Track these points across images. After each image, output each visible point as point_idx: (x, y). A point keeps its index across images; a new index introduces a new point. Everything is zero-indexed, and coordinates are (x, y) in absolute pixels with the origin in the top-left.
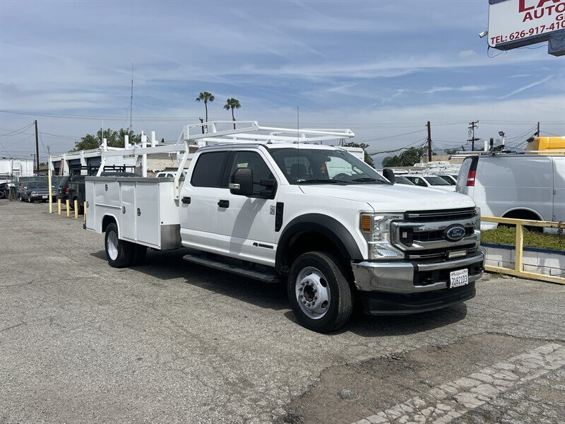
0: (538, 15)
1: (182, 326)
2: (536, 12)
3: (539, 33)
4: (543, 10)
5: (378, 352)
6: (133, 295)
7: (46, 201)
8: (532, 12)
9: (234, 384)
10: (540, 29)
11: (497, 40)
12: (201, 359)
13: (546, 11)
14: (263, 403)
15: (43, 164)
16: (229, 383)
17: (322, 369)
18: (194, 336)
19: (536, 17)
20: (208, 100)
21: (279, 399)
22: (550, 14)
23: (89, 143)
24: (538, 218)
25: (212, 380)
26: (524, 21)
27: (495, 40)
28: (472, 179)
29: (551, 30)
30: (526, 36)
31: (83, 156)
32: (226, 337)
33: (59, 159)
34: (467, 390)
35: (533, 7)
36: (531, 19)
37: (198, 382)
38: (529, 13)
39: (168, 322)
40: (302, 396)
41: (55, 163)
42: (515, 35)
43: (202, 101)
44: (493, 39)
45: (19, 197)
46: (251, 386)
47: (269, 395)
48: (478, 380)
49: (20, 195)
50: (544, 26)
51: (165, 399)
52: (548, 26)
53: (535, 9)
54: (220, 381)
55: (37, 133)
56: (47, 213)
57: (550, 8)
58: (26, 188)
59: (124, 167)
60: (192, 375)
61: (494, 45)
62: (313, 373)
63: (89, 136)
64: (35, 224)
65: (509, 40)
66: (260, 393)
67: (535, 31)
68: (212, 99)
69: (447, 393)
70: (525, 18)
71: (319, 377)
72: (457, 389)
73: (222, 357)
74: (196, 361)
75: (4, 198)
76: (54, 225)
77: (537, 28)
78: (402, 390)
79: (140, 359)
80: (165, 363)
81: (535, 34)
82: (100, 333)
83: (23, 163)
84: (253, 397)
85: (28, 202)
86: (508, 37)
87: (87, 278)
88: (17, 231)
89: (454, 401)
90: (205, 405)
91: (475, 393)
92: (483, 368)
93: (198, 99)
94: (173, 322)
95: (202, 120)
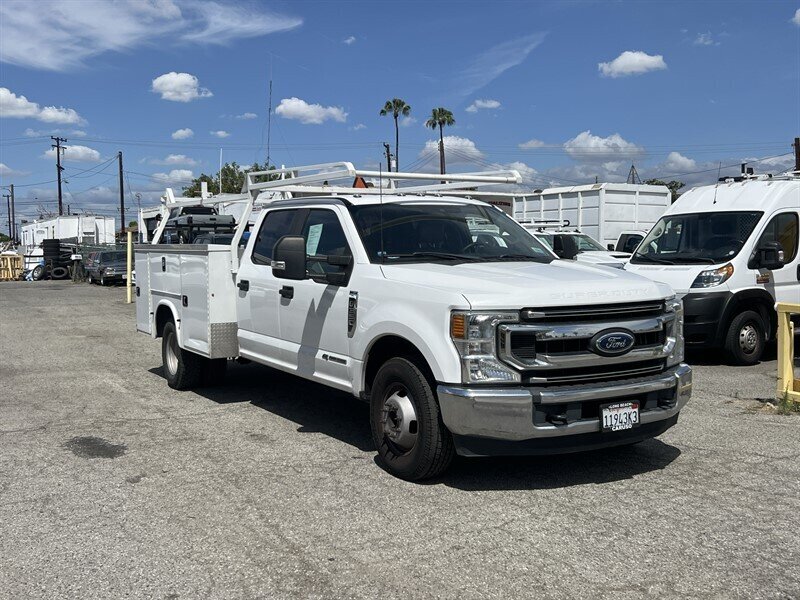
1: (277, 526)
6: (208, 456)
7: (123, 283)
20: (400, 113)
33: (154, 215)
39: (253, 516)
41: (147, 221)
43: (390, 115)
45: (87, 277)
49: (88, 274)
55: (121, 172)
56: (123, 303)
58: (98, 261)
64: (96, 323)
68: (407, 110)
75: (67, 277)
83: (100, 223)
85: (100, 284)
88: (64, 333)
93: (382, 111)
94: (262, 517)
95: (387, 147)
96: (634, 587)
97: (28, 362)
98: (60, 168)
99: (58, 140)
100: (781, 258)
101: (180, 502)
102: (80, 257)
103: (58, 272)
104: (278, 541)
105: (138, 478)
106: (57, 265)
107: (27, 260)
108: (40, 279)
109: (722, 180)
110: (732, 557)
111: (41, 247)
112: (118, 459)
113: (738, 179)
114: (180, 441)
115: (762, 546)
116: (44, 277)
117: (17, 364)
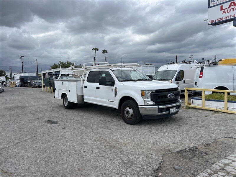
0: (228, 12)
1: (99, 136)
2: (227, 10)
3: (229, 18)
4: (230, 9)
5: (183, 147)
6: (77, 123)
7: (41, 87)
8: (226, 10)
9: (127, 163)
10: (229, 17)
11: (212, 22)
12: (110, 151)
13: (232, 10)
14: (142, 173)
15: (39, 74)
16: (124, 163)
17: (162, 155)
18: (105, 140)
19: (227, 12)
20: (96, 51)
21: (149, 171)
22: (233, 11)
23: (55, 67)
24: (228, 89)
25: (117, 161)
26: (223, 14)
27: (211, 22)
28: (201, 75)
29: (234, 17)
30: (224, 20)
31: (53, 71)
32: (118, 141)
33: (45, 72)
34: (228, 165)
35: (226, 9)
36: (226, 13)
37: (111, 163)
38: (225, 11)
39: (93, 134)
40: (158, 169)
41: (44, 74)
42: (219, 20)
43: (94, 51)
44: (210, 21)
45: (31, 86)
46: (135, 164)
47: (143, 169)
48: (231, 160)
50: (231, 16)
51: (99, 171)
52: (233, 15)
53: (227, 9)
54: (121, 162)
55: (37, 63)
56: (41, 91)
57: (233, 9)
58: (34, 83)
59: (69, 74)
60: (108, 159)
61: (211, 24)
62: (159, 157)
63: (55, 64)
64: (38, 96)
65: (217, 21)
66: (139, 168)
67: (227, 17)
68: (98, 50)
69: (220, 166)
70: (223, 13)
71: (162, 159)
72: (224, 164)
73: (118, 150)
74: (108, 152)
75: (27, 86)
76: (45, 96)
77: (228, 16)
78: (200, 166)
79: (85, 151)
80: (95, 153)
81: (227, 19)
82: (67, 139)
84: (137, 170)
85: (35, 88)
86: (216, 20)
87: (59, 116)
88: (32, 98)
89: (225, 171)
90: (117, 174)
91: (232, 166)
92: (231, 154)
94: (95, 134)
95: (94, 57)
96: (175, 143)
97: (27, 105)
98: (22, 63)
99: (22, 56)
100: (181, 79)
101: (76, 132)
102: (29, 82)
103: (24, 85)
104: (101, 139)
105: (65, 128)
106: (24, 84)
107: (17, 83)
108: (20, 87)
109: (168, 64)
110: (190, 137)
111: (19, 80)
112: (58, 124)
113: (171, 64)
114: (69, 120)
115: (194, 134)
116: (21, 86)
117: (25, 105)
